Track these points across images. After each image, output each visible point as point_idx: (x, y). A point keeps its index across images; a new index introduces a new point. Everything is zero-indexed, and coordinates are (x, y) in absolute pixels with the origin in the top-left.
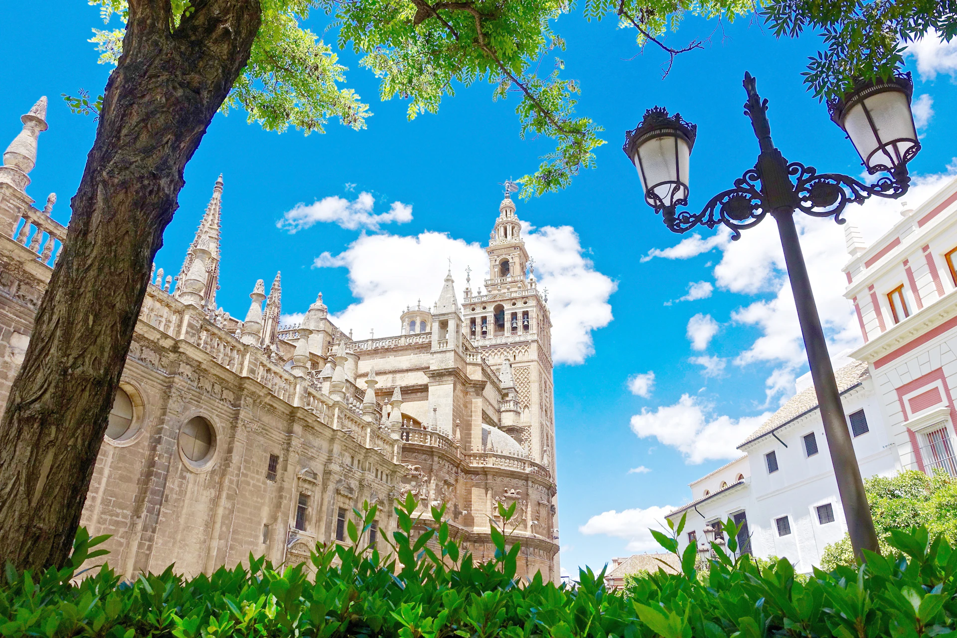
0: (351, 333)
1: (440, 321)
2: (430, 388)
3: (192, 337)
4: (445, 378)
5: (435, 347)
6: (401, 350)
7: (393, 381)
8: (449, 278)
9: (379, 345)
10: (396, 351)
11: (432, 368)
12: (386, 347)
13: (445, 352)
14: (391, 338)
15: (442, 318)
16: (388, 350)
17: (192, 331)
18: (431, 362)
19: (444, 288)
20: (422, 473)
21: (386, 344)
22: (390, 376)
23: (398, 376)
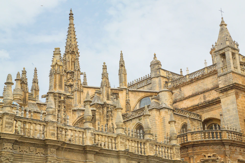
0: (181, 72)
1: (221, 54)
2: (222, 100)
3: (9, 128)
4: (230, 92)
5: (221, 72)
6: (206, 77)
7: (204, 98)
8: (222, 23)
9: (193, 77)
10: (203, 78)
11: (221, 86)
12: (197, 77)
13: (226, 74)
14: (199, 71)
15: (221, 52)
16: (198, 79)
17: (9, 125)
18: (219, 82)
19: (220, 32)
20: (219, 158)
21: (197, 75)
22: (202, 96)
23: (207, 94)
